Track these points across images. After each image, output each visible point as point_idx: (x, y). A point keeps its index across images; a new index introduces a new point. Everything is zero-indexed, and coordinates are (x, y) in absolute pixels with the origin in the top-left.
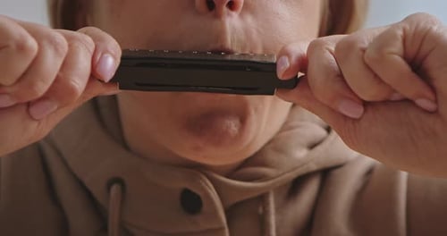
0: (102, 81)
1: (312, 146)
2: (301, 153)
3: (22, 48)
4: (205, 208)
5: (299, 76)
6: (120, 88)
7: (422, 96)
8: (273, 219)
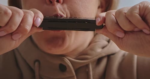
0: (36, 27)
1: (103, 48)
2: (99, 50)
3: (6, 13)
4: (68, 70)
5: (103, 25)
6: (43, 29)
7: (145, 28)
8: (91, 73)
